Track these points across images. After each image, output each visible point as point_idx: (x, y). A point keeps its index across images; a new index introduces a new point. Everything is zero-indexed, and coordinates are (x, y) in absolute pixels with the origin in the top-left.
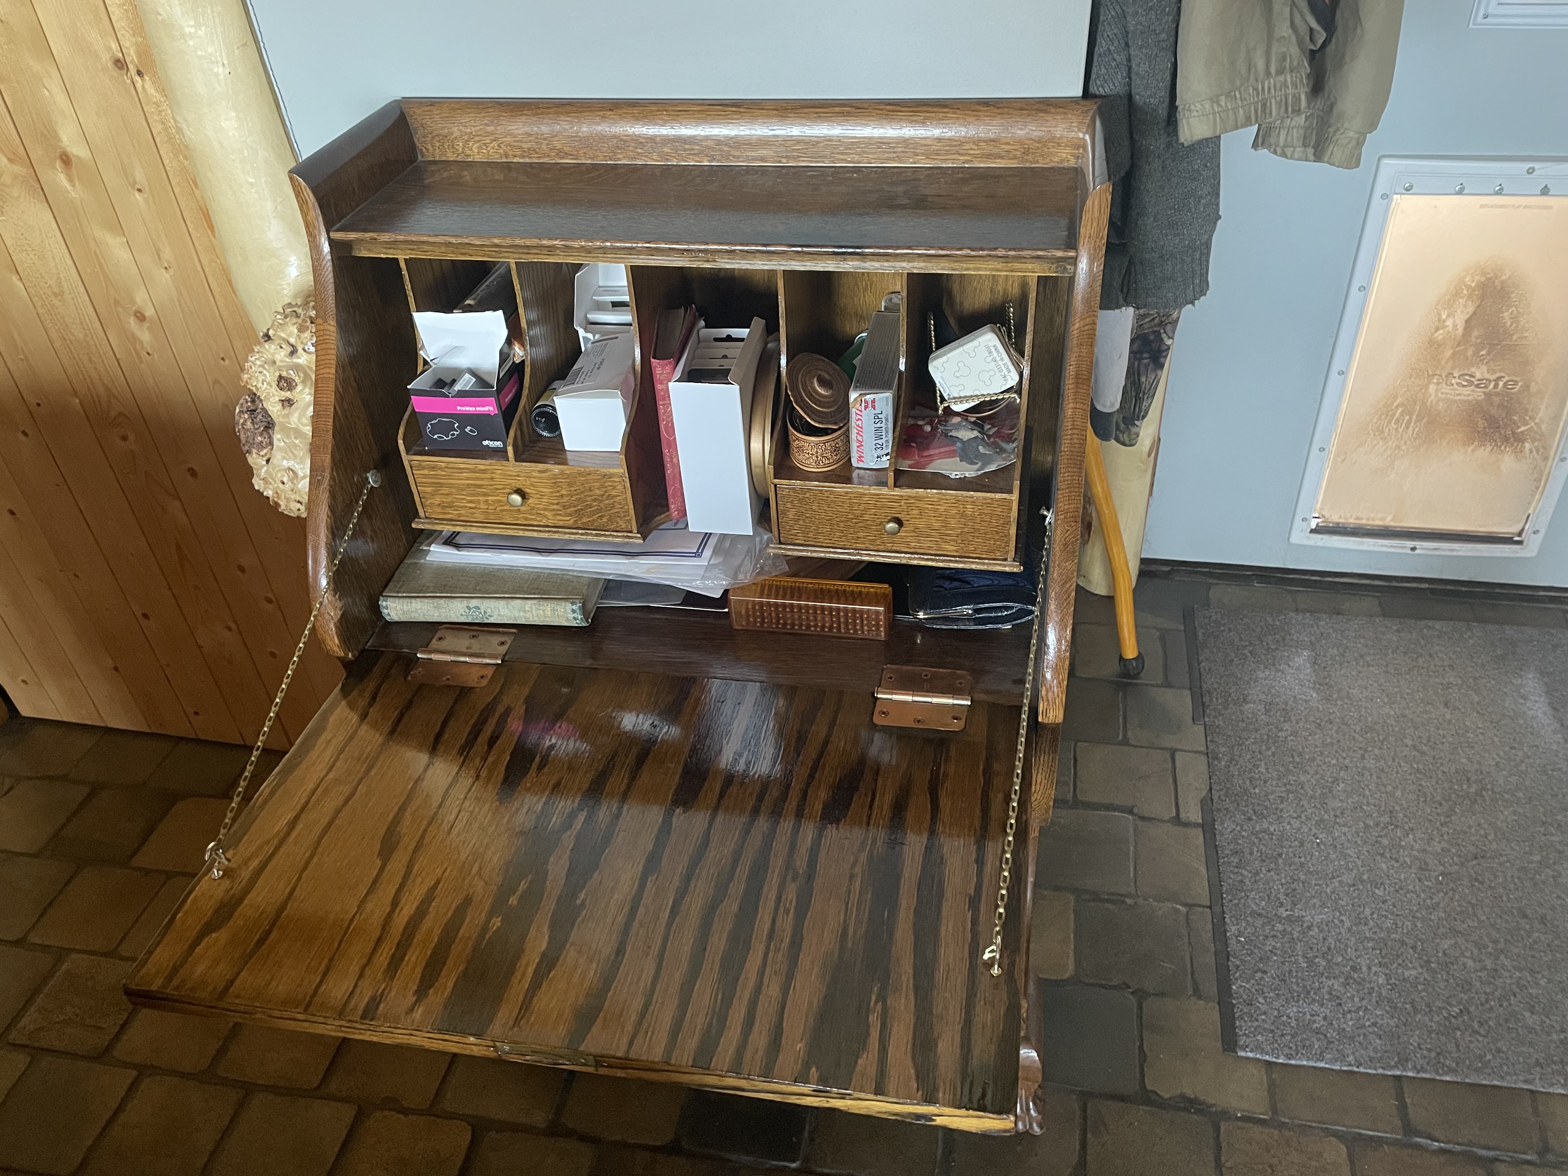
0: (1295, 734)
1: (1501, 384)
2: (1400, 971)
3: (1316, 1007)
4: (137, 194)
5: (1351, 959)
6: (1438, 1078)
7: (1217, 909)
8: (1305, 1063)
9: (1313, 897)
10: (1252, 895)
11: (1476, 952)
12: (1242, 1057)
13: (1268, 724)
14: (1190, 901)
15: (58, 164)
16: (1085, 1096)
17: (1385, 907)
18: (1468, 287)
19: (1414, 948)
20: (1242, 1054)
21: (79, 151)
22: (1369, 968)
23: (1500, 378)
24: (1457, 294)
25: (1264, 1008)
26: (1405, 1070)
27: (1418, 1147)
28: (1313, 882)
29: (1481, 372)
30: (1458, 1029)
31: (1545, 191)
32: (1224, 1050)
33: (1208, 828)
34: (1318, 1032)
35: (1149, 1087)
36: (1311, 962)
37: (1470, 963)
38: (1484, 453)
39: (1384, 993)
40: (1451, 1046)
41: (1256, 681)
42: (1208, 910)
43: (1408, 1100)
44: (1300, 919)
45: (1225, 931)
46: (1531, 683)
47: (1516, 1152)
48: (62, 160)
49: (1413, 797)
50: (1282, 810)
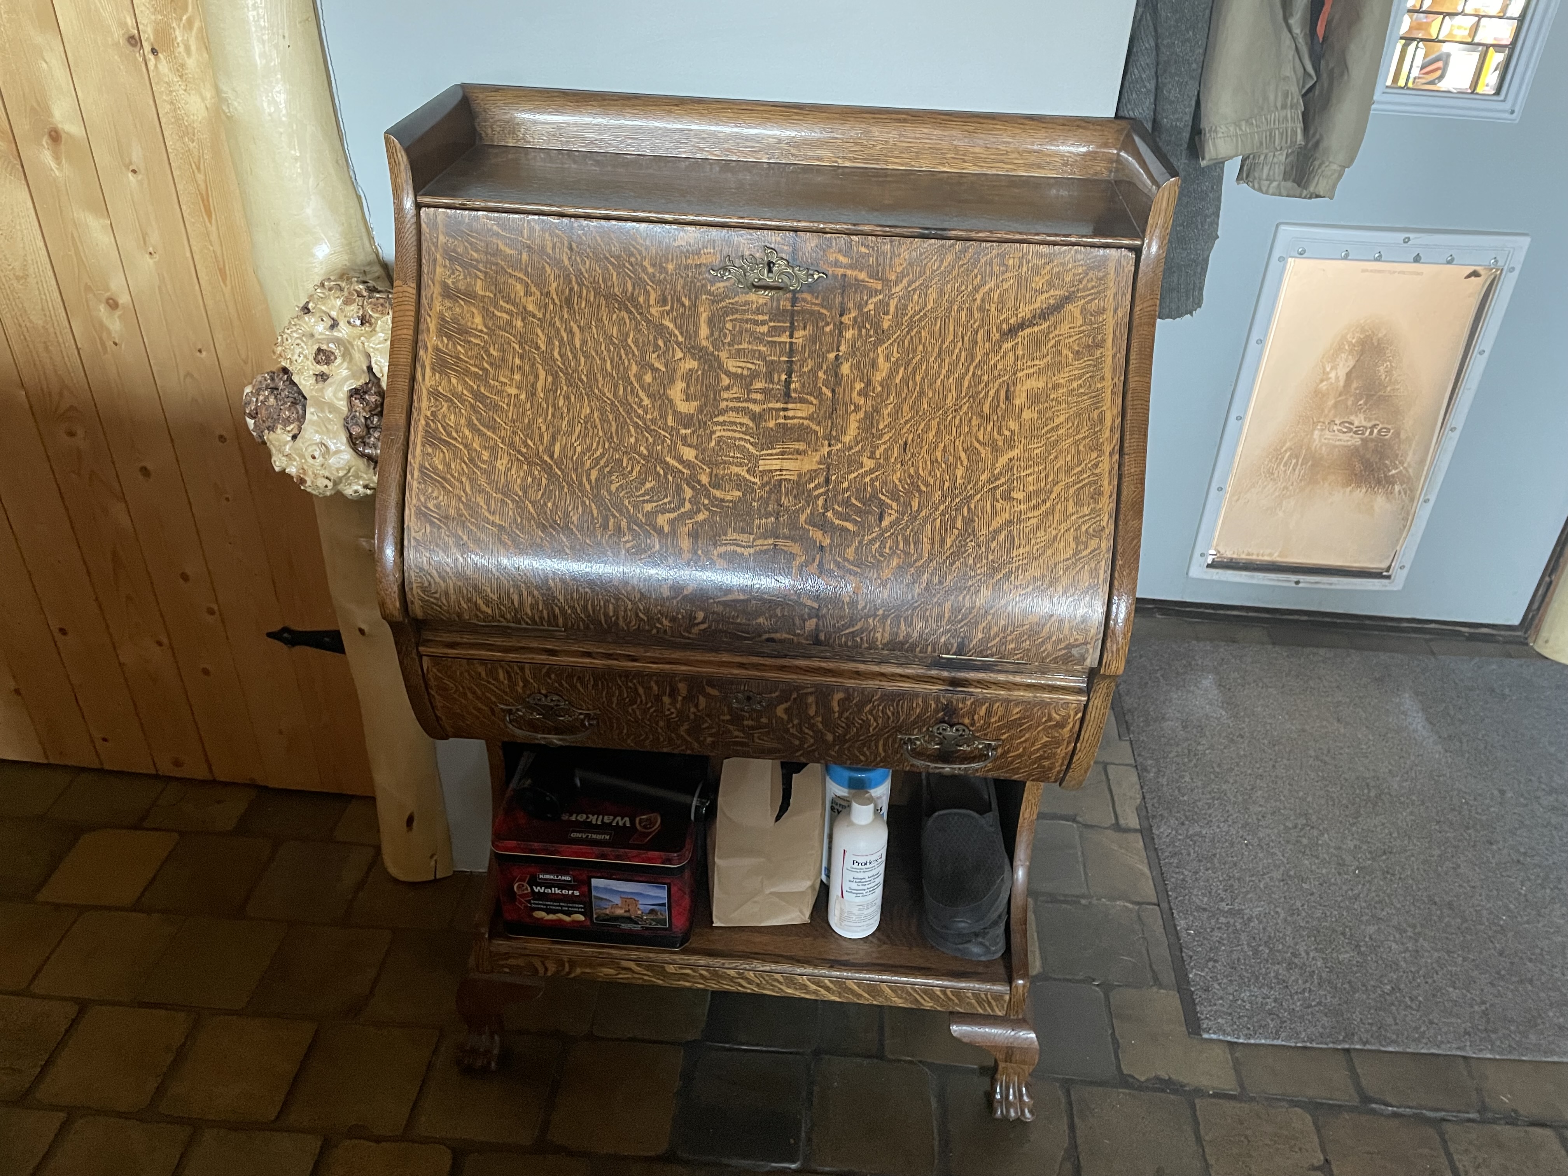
0: (1212, 747)
1: (1376, 431)
2: (1335, 955)
3: (1265, 990)
4: (130, 174)
5: (1289, 947)
6: (1383, 1049)
7: (1164, 905)
8: (1263, 1041)
9: (1248, 892)
10: (1195, 892)
11: (1398, 936)
12: (1206, 1040)
13: (1187, 739)
14: (1139, 899)
15: (45, 141)
16: (1067, 1085)
17: (1313, 898)
18: (1350, 343)
19: (1343, 934)
20: (1206, 1036)
21: (71, 128)
22: (1308, 954)
23: (1375, 426)
24: (1340, 349)
25: (1221, 993)
26: (1352, 1043)
27: (1374, 1112)
28: (1248, 879)
29: (1358, 420)
30: (1393, 1004)
31: (1417, 259)
32: (1189, 1033)
33: (1146, 833)
34: (1270, 1013)
35: (1125, 1072)
36: (1256, 952)
37: (1394, 946)
38: (1359, 493)
39: (1324, 975)
40: (1390, 1020)
41: (1170, 701)
42: (1156, 907)
43: (1359, 1071)
44: (1240, 911)
45: (1175, 926)
46: (1408, 701)
47: (1459, 1112)
48: (50, 136)
49: (1323, 801)
50: (1210, 816)
